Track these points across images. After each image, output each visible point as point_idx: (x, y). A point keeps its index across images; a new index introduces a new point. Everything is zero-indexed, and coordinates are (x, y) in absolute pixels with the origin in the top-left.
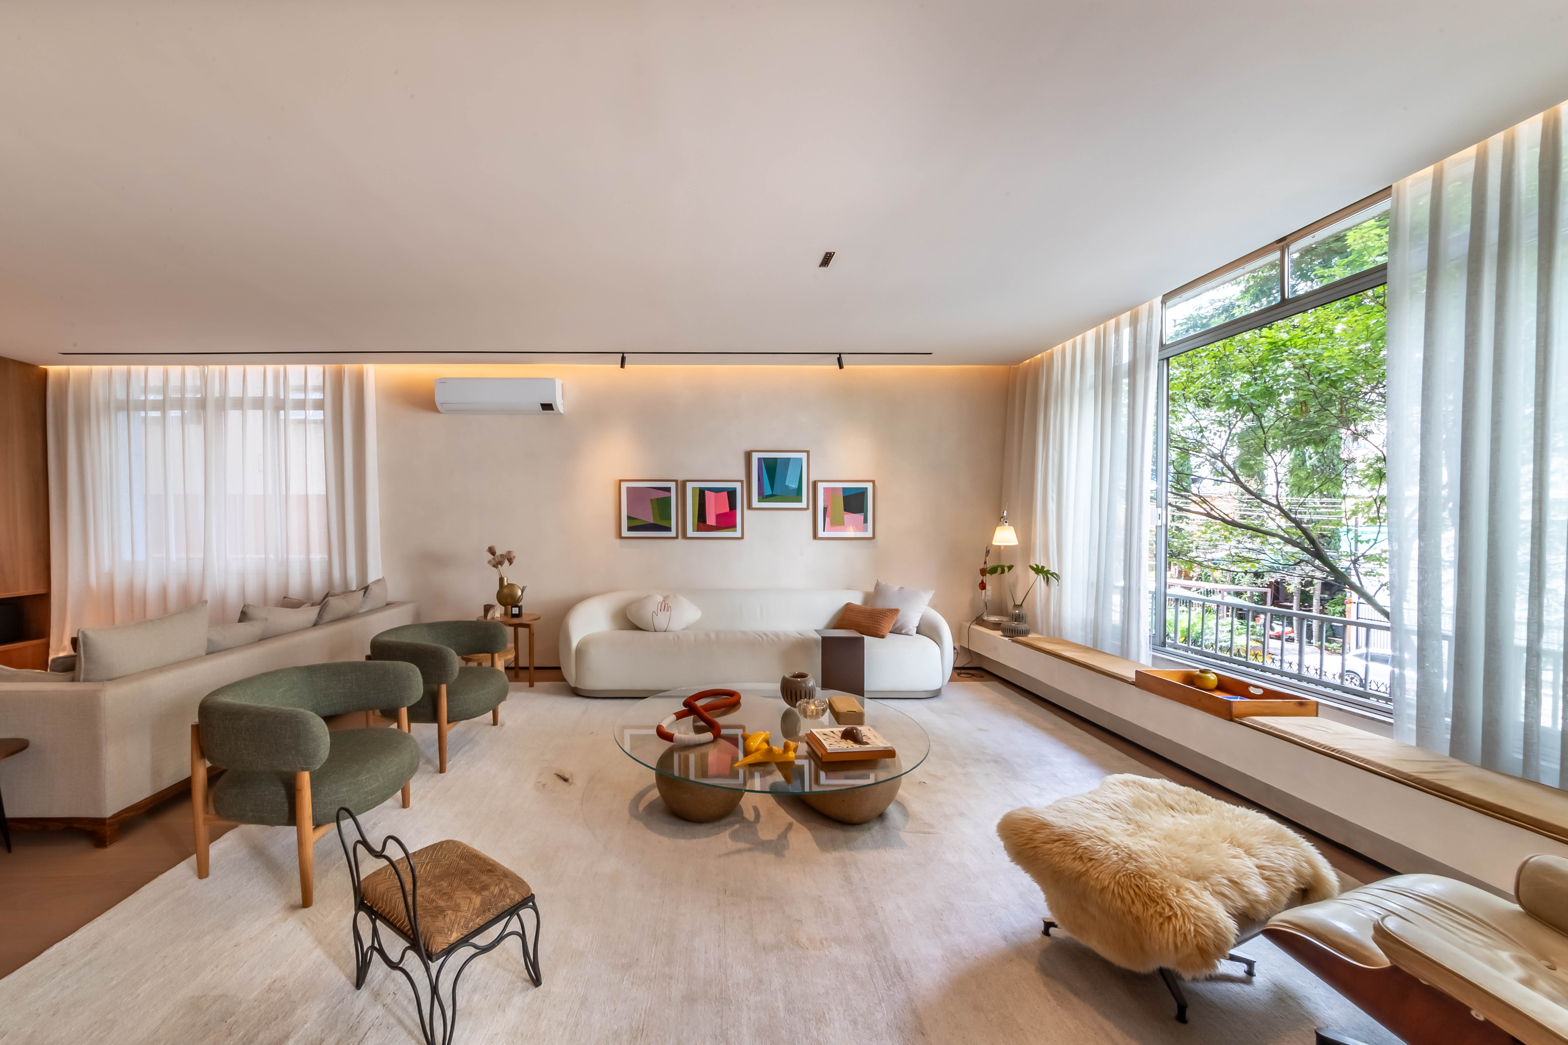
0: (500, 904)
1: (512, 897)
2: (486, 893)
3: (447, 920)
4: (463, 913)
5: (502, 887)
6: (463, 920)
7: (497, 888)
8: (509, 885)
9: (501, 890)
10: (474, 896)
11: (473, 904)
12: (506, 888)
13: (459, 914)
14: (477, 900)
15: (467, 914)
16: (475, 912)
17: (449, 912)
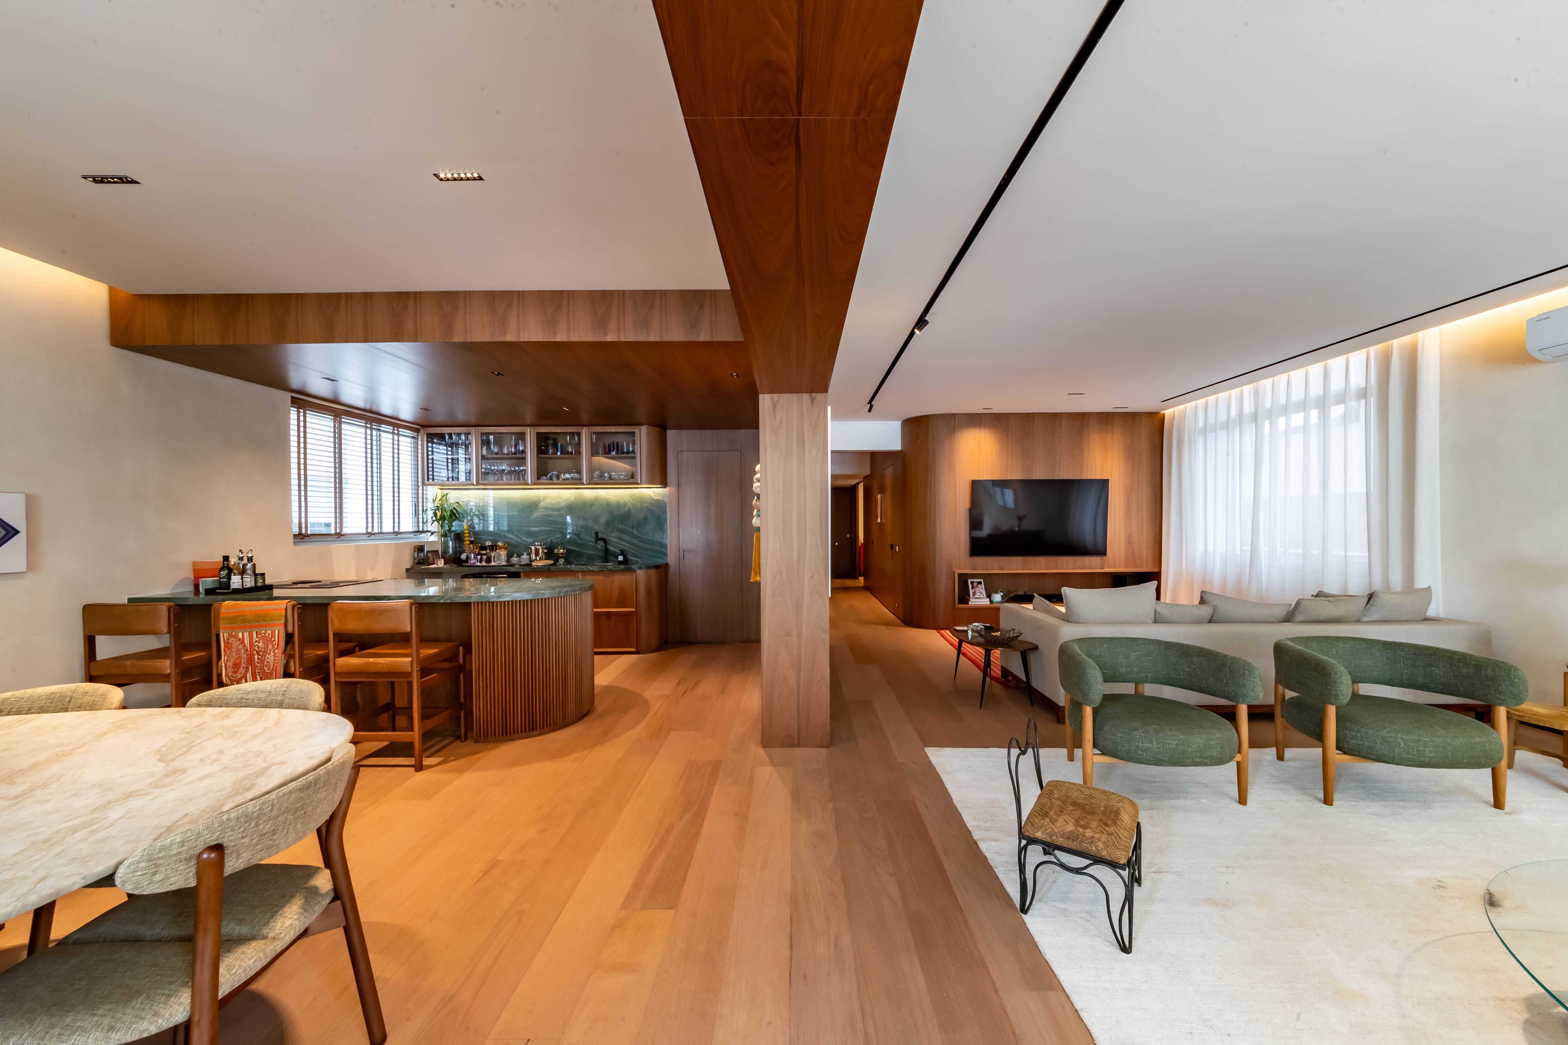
0: (1085, 845)
1: (1099, 849)
2: (1081, 830)
3: (1042, 822)
4: (1053, 827)
5: (1097, 836)
6: (1050, 830)
7: (1092, 833)
8: (1103, 839)
9: (1093, 837)
10: (1071, 824)
11: (1064, 827)
12: (1099, 839)
13: (1051, 825)
14: (1070, 827)
15: (1055, 829)
16: (1062, 832)
17: (1048, 820)
